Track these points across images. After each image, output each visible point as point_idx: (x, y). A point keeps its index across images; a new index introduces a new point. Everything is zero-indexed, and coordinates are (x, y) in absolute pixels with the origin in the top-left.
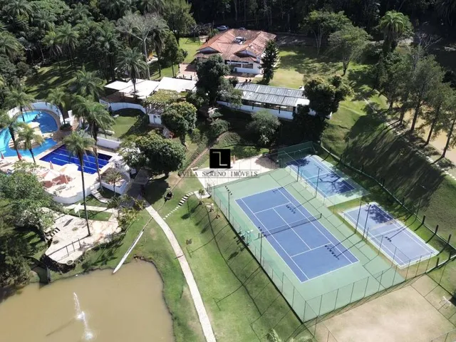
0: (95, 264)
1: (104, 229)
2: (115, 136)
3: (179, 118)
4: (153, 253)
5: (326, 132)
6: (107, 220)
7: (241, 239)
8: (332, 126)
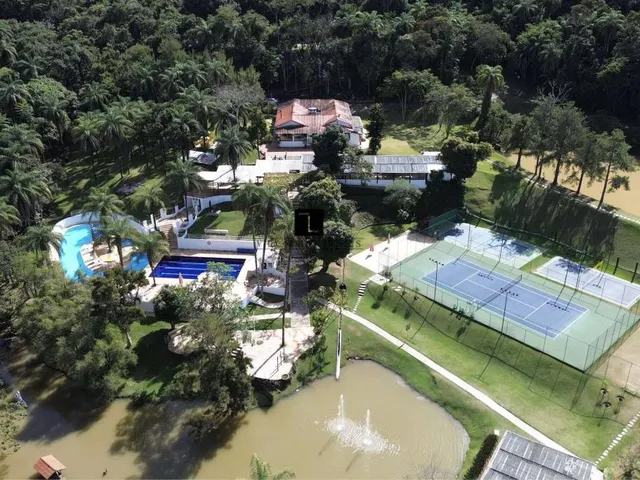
0: (310, 374)
1: (295, 337)
2: (231, 234)
3: (329, 198)
4: (367, 349)
5: (467, 197)
6: (290, 326)
7: (461, 314)
8: (472, 190)
